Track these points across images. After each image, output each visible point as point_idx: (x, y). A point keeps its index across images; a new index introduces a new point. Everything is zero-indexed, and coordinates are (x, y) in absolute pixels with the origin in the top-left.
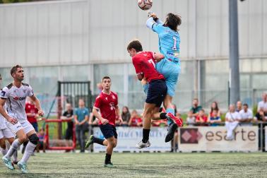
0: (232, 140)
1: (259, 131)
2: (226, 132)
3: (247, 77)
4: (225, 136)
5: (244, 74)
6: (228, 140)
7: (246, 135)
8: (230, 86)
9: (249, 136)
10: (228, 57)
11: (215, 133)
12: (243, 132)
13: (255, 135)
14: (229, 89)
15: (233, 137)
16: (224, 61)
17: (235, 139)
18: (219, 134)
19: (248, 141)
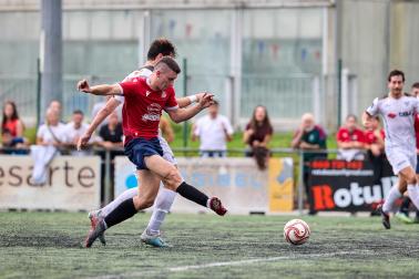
0: (42, 185)
1: (103, 167)
2: (32, 168)
3: (80, 50)
4: (30, 177)
5: (74, 43)
6: (36, 185)
7: (73, 176)
8: (42, 69)
9: (79, 177)
10: (38, 7)
11: (6, 170)
12: (67, 168)
13: (93, 176)
14: (40, 74)
15: (45, 179)
16: (29, 15)
17: (50, 183)
18: (15, 171)
19: (78, 188)
